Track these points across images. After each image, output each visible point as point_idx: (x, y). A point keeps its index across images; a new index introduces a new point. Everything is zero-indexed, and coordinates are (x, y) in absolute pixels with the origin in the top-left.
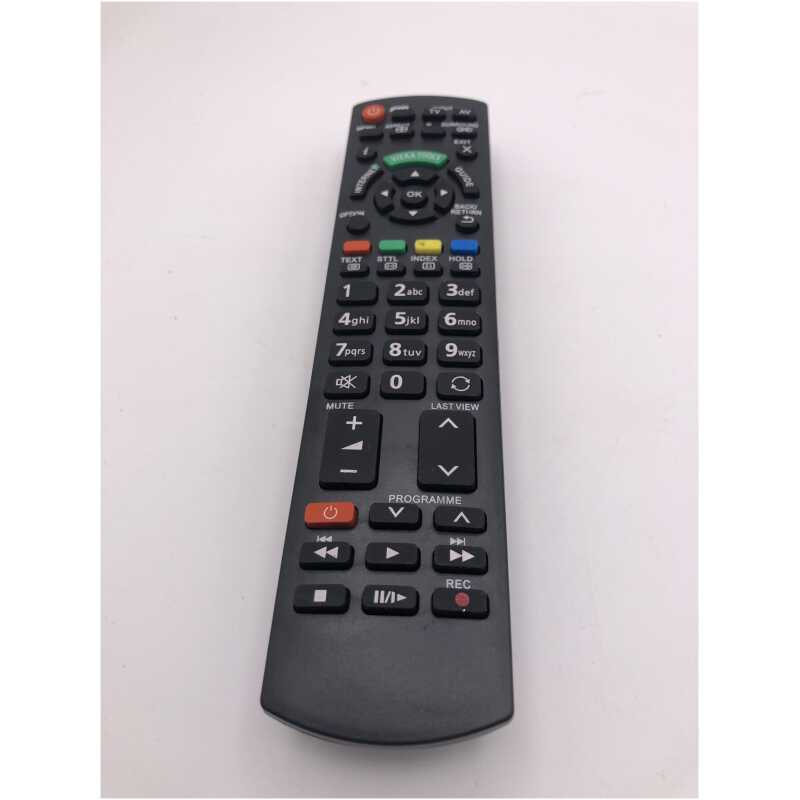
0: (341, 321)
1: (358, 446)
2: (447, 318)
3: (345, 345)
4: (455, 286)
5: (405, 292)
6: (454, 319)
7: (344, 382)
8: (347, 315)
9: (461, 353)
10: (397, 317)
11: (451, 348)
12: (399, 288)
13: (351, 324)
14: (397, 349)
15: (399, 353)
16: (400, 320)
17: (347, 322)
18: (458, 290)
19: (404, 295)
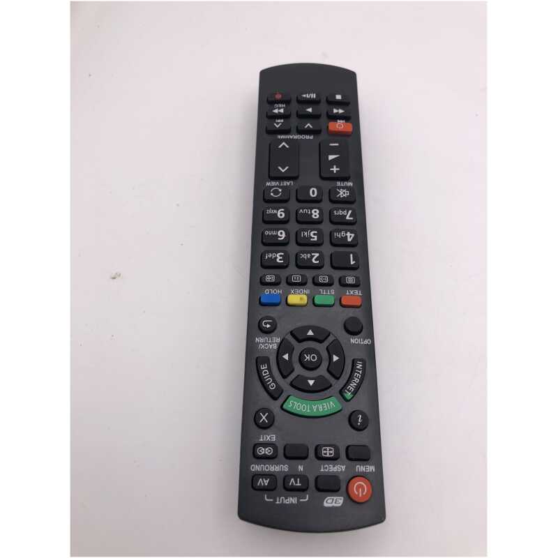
0: (353, 235)
1: (331, 157)
2: (284, 235)
3: (348, 218)
4: (278, 260)
5: (312, 257)
6: (279, 235)
7: (344, 193)
8: (349, 240)
9: (275, 211)
10: (316, 237)
11: (281, 215)
12: (316, 260)
13: (346, 233)
14: (314, 214)
15: (313, 211)
16: (314, 234)
17: (348, 234)
18: (276, 258)
19: (313, 254)
